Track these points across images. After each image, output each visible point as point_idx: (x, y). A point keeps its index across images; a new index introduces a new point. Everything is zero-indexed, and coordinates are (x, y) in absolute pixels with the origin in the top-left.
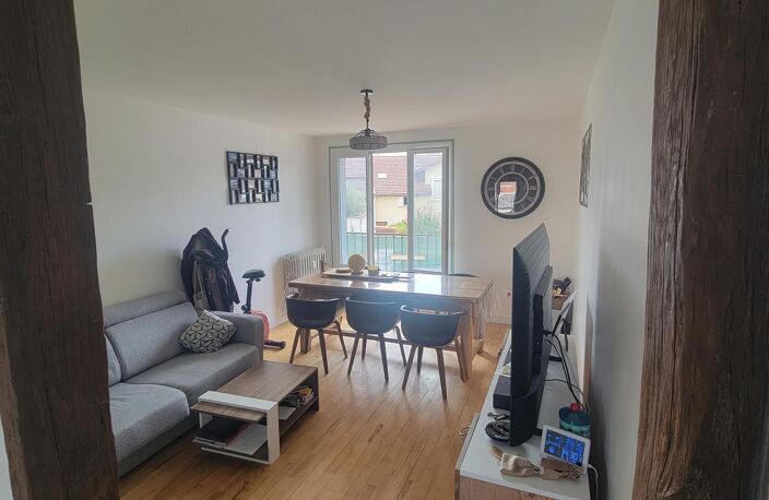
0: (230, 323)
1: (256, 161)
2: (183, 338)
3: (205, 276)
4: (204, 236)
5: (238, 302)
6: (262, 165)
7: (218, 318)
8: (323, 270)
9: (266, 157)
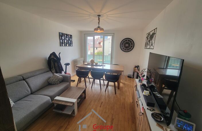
0: (62, 77)
1: (67, 36)
2: (49, 81)
3: (54, 64)
4: (54, 54)
5: (63, 71)
6: (68, 37)
7: (58, 75)
8: (84, 63)
9: (69, 35)
